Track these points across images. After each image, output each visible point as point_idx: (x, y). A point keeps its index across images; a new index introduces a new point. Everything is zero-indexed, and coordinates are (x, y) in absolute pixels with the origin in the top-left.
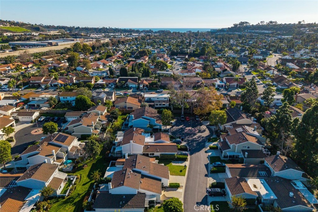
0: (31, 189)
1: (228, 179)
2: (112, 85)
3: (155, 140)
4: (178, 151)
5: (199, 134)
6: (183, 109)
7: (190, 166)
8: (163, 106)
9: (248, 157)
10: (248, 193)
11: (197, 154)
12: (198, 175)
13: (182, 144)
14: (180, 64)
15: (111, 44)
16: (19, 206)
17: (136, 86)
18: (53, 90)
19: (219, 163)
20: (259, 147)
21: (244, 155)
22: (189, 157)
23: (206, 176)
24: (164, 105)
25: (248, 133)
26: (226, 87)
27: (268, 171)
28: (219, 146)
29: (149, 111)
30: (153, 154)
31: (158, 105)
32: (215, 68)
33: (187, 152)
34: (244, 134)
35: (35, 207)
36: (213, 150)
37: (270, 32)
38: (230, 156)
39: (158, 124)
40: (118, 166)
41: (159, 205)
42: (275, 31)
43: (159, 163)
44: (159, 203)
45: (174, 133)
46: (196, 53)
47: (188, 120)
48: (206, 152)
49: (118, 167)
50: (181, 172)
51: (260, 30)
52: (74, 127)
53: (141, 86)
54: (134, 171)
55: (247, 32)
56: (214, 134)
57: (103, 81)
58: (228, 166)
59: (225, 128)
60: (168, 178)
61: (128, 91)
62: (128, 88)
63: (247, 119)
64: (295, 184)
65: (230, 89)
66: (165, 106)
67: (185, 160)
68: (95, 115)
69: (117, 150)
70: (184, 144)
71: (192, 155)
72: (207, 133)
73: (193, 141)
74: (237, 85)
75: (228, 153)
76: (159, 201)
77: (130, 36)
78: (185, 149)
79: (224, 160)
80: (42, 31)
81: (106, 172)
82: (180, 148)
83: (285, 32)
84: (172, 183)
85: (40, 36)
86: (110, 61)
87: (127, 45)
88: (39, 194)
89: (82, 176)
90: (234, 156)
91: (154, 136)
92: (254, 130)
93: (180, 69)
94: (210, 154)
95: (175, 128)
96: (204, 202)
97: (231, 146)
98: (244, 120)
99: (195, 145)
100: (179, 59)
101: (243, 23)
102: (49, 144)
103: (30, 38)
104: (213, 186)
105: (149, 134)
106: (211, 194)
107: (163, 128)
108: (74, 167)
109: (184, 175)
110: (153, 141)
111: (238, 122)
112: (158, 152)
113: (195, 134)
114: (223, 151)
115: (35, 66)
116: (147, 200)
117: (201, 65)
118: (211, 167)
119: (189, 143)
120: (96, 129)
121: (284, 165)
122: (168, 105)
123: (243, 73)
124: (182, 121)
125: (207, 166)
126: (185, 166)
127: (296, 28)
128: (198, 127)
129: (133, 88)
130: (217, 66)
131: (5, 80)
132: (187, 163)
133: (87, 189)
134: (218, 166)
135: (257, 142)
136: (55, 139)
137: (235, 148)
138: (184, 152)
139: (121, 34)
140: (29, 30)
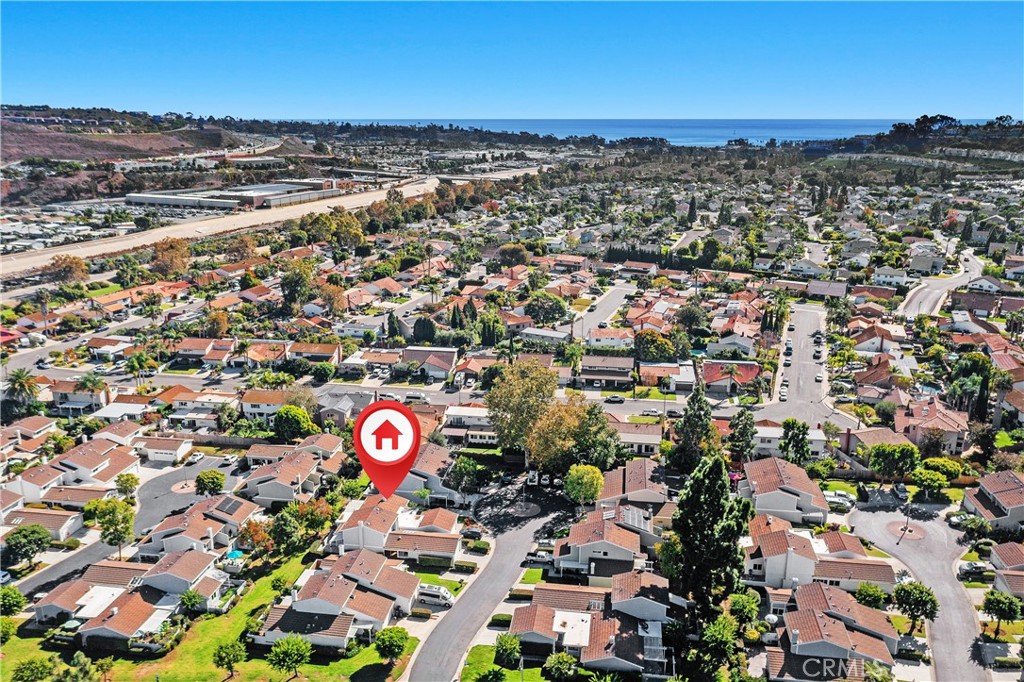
0: (164, 593)
3: (421, 525)
6: (527, 453)
8: (491, 441)
9: (596, 574)
10: (540, 633)
17: (446, 374)
20: (629, 555)
21: (590, 567)
25: (621, 523)
30: (406, 553)
31: (476, 436)
38: (566, 570)
40: (323, 568)
46: (686, 259)
52: (259, 483)
54: (345, 577)
57: (362, 357)
64: (646, 628)
66: (494, 441)
68: (315, 459)
74: (734, 386)
75: (562, 562)
81: (301, 577)
82: (472, 546)
85: (220, 170)
90: (573, 569)
91: (422, 516)
92: (647, 519)
98: (645, 492)
102: (206, 516)
103: (189, 180)
105: (416, 511)
108: (246, 566)
110: (417, 526)
112: (418, 550)
114: (556, 559)
116: (354, 626)
120: (305, 491)
126: (462, 582)
129: (439, 379)
130: (723, 312)
136: (215, 506)
137: (579, 553)
139: (484, 155)
140: (186, 145)
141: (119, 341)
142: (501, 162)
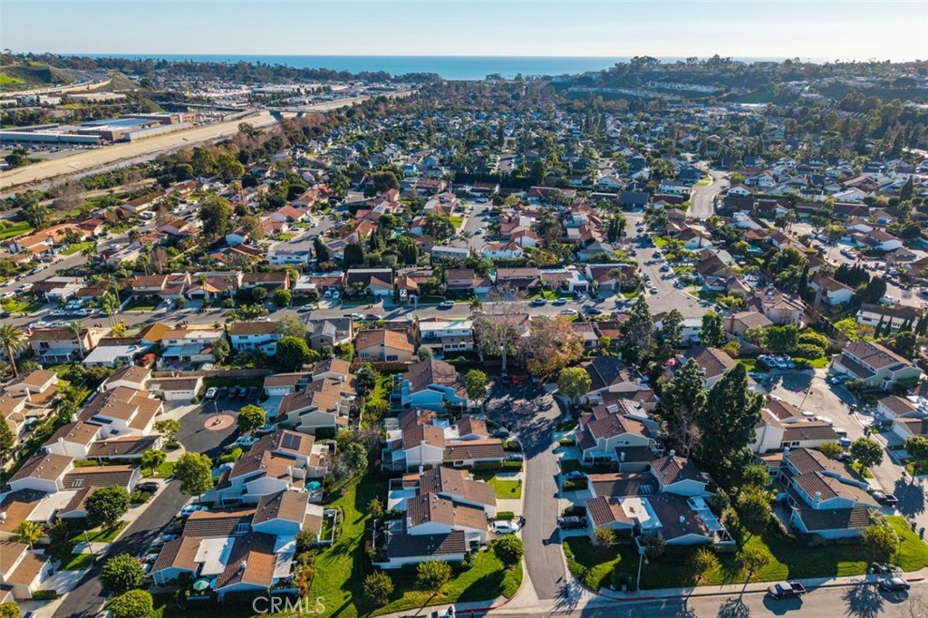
0: (276, 536)
1: (590, 501)
2: (333, 292)
3: (460, 435)
4: (505, 453)
5: (541, 415)
6: (504, 358)
7: (527, 480)
8: (462, 349)
9: (625, 461)
10: (621, 521)
11: (540, 455)
12: (542, 496)
13: (509, 439)
14: (480, 212)
15: (286, 142)
16: (270, 562)
17: (389, 293)
18: (195, 309)
19: (578, 473)
20: (646, 441)
21: (619, 455)
22: (524, 464)
23: (556, 496)
24: (464, 346)
25: (628, 415)
26: (593, 290)
27: (654, 483)
28: (577, 440)
29: (439, 370)
30: (462, 462)
31: (449, 347)
32: (566, 230)
33: (521, 456)
34: (620, 417)
35: (296, 562)
36: (566, 448)
37: (711, 89)
38: (596, 459)
39: (461, 397)
40: (406, 488)
41: (485, 548)
42: (723, 88)
43: (475, 478)
44: (484, 545)
45: (493, 414)
46: (519, 179)
47: (515, 382)
48: (554, 452)
49: (407, 491)
50: (514, 491)
51: (684, 83)
52: (301, 414)
53: (403, 294)
54: (441, 497)
55: (652, 90)
56: (568, 412)
57: (310, 282)
58: (591, 478)
59: (588, 400)
60: (495, 505)
61: (374, 306)
62: (371, 298)
63: (631, 383)
64: (693, 503)
65: (600, 297)
66: (464, 349)
67: (517, 469)
68: (333, 384)
69: (396, 457)
70: (513, 437)
71: (531, 460)
72: (555, 412)
73: (531, 429)
74: (617, 284)
75: (591, 453)
76: (484, 542)
77: (327, 97)
78: (517, 450)
79: (585, 466)
80: (62, 82)
81: (389, 499)
82: (506, 446)
83: (749, 91)
84: (501, 513)
85: (67, 106)
86: (303, 206)
87: (330, 140)
88: (294, 543)
89: (344, 508)
90: (602, 458)
91: (457, 426)
92: (639, 408)
93: (484, 231)
94: (562, 455)
95: (493, 403)
96: (555, 539)
97: (598, 441)
98: (625, 384)
99: (534, 438)
100: (479, 194)
101: (642, 60)
102: (274, 455)
103: (38, 116)
104: (567, 513)
105: (448, 422)
106: (564, 526)
107: (471, 404)
108: (325, 494)
109: (519, 498)
110: (458, 437)
111: (613, 388)
112: (470, 458)
113: (533, 415)
114: (584, 451)
115: (109, 228)
116: (467, 541)
117: (533, 219)
118: (565, 482)
119: (524, 434)
120: (341, 415)
121: (679, 475)
122: (472, 347)
123: (633, 241)
124: (505, 385)
125: (556, 478)
126: (520, 482)
127: (777, 82)
128: (539, 398)
129: (384, 297)
130: (571, 222)
131: (67, 285)
132: (522, 476)
133: (362, 531)
134: (576, 479)
135: (643, 432)
136: (280, 444)
137: (605, 445)
138: (516, 456)
139: (298, 90)
140: (18, 81)
141: (66, 283)
142: (317, 96)
